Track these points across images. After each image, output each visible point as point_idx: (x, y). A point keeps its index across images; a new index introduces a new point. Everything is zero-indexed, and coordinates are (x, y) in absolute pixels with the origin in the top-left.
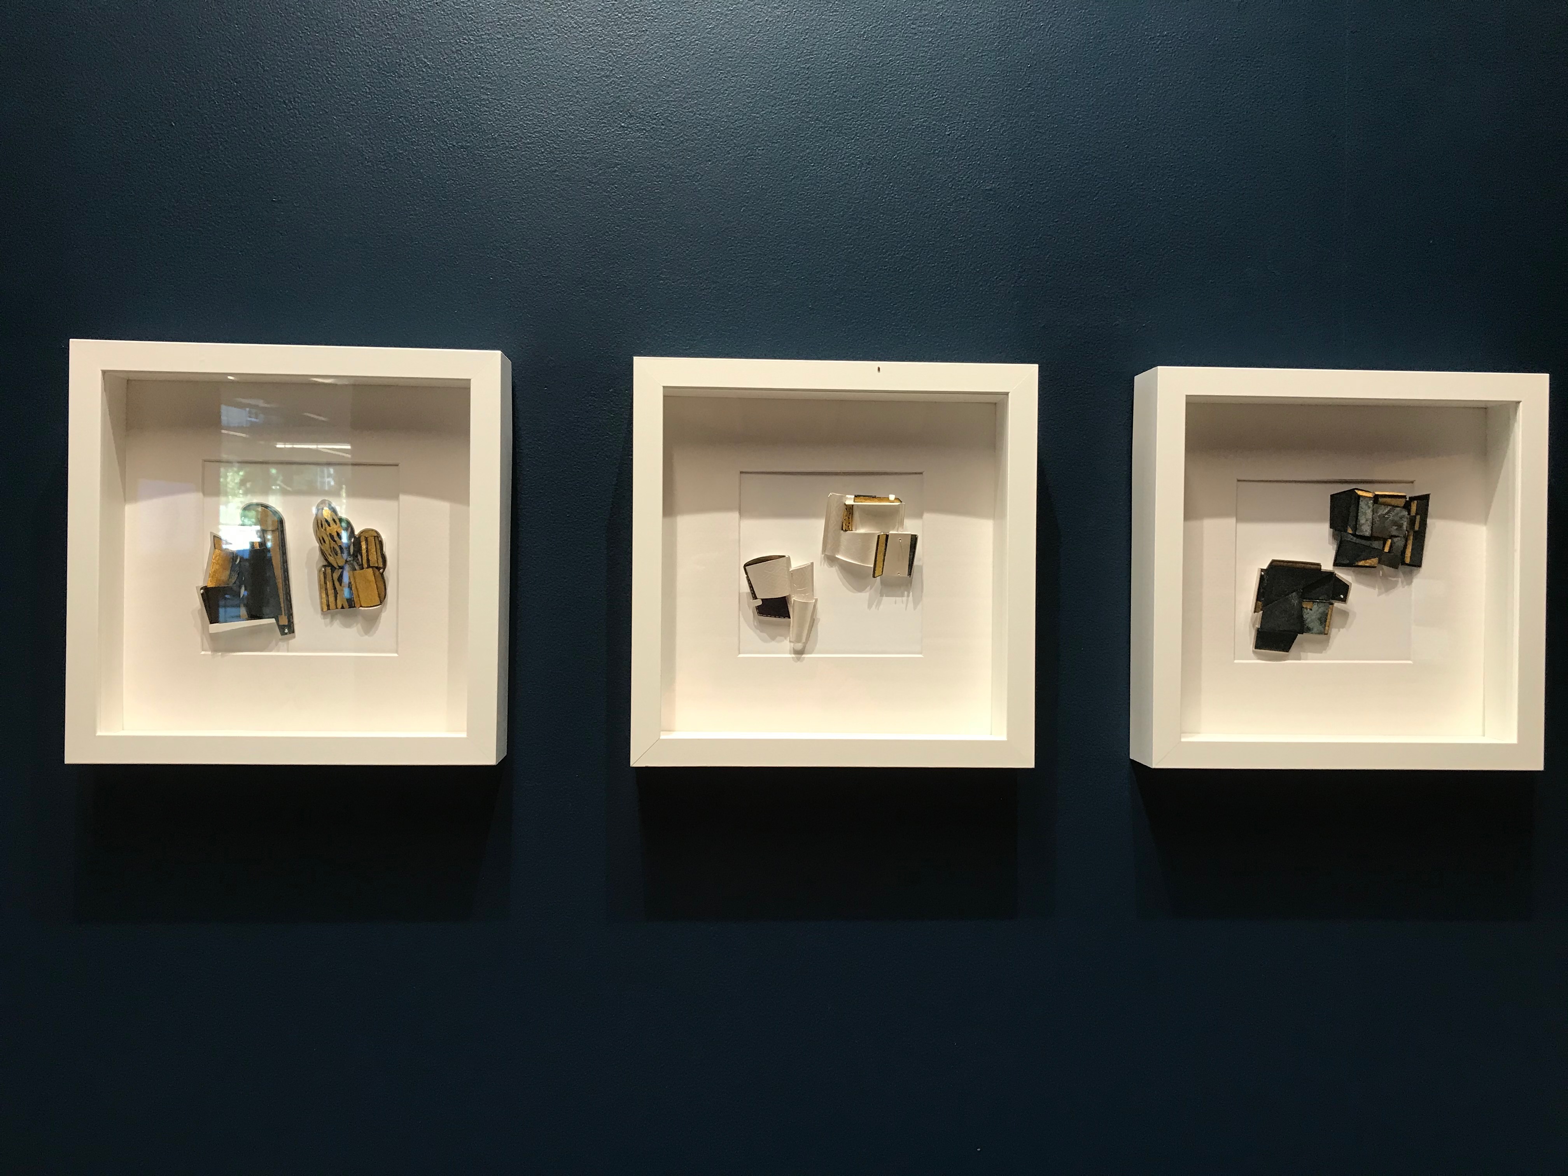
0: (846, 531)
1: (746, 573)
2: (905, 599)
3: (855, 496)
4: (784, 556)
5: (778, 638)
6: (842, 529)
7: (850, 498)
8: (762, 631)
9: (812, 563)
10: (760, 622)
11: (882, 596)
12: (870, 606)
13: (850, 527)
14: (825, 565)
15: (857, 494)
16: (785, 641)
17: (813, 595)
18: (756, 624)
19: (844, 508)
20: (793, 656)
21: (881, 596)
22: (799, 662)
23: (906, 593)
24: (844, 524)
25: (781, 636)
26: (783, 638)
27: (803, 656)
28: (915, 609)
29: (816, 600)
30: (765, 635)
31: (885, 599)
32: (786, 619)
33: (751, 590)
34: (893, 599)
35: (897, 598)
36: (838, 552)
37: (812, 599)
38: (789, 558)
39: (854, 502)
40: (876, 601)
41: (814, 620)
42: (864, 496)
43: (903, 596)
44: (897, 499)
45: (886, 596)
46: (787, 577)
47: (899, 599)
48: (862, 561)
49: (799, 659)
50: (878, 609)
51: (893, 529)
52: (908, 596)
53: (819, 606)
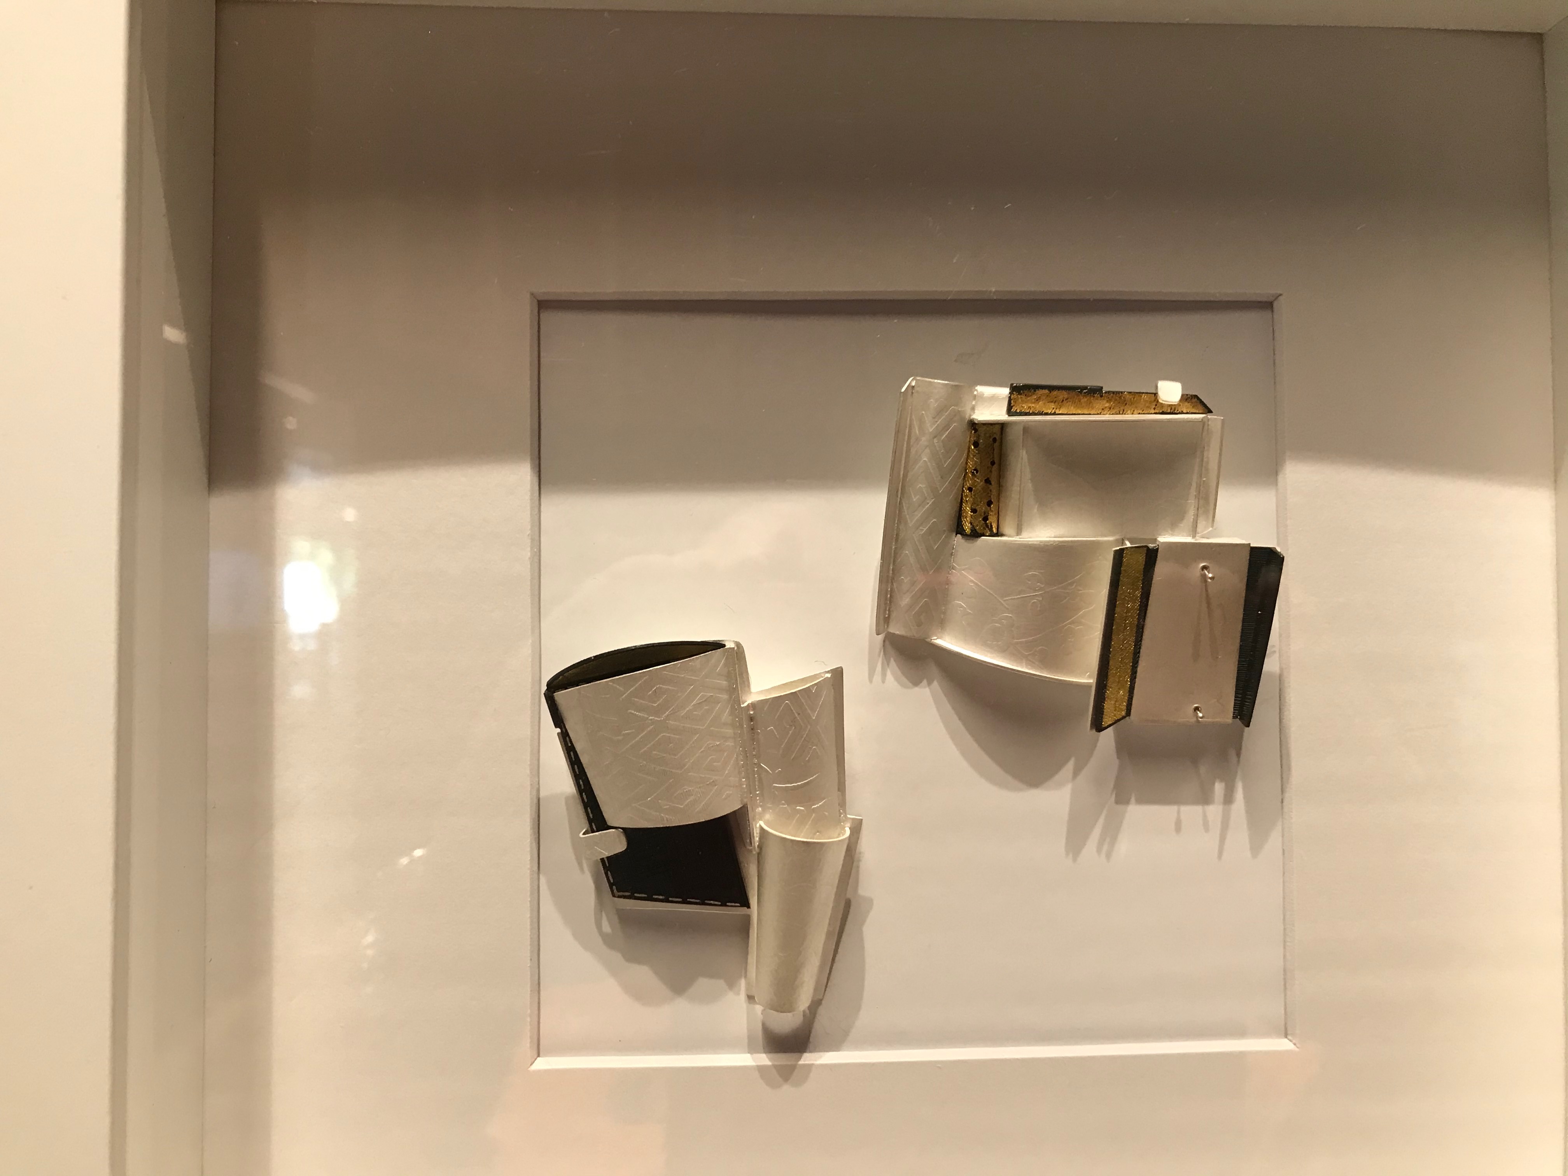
0: (975, 534)
1: (558, 720)
2: (1214, 810)
3: (1016, 390)
4: (717, 645)
5: (703, 984)
6: (959, 530)
7: (993, 398)
8: (631, 958)
9: (838, 674)
10: (625, 920)
11: (1122, 799)
12: (1075, 844)
13: (992, 520)
14: (889, 676)
15: (1021, 381)
16: (730, 995)
17: (843, 804)
18: (607, 928)
19: (968, 437)
20: (764, 1059)
21: (1117, 802)
22: (786, 1088)
23: (1219, 788)
24: (967, 509)
25: (713, 975)
26: (721, 983)
27: (808, 1059)
28: (1256, 848)
29: (857, 828)
30: (643, 973)
31: (1136, 812)
32: (734, 911)
33: (580, 791)
34: (1167, 812)
35: (1185, 809)
36: (942, 624)
37: (838, 822)
38: (738, 655)
39: (1010, 412)
40: (1101, 821)
41: (847, 907)
42: (1051, 388)
43: (1205, 799)
44: (1192, 400)
45: (1140, 801)
46: (729, 731)
47: (1191, 812)
48: (1047, 660)
49: (786, 1074)
50: (1108, 856)
51: (1173, 526)
52: (1228, 799)
53: (867, 847)
